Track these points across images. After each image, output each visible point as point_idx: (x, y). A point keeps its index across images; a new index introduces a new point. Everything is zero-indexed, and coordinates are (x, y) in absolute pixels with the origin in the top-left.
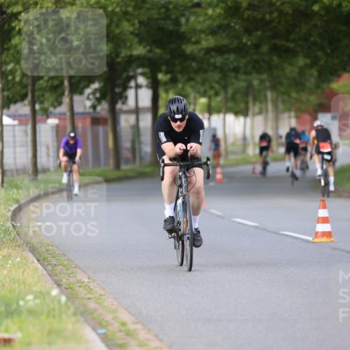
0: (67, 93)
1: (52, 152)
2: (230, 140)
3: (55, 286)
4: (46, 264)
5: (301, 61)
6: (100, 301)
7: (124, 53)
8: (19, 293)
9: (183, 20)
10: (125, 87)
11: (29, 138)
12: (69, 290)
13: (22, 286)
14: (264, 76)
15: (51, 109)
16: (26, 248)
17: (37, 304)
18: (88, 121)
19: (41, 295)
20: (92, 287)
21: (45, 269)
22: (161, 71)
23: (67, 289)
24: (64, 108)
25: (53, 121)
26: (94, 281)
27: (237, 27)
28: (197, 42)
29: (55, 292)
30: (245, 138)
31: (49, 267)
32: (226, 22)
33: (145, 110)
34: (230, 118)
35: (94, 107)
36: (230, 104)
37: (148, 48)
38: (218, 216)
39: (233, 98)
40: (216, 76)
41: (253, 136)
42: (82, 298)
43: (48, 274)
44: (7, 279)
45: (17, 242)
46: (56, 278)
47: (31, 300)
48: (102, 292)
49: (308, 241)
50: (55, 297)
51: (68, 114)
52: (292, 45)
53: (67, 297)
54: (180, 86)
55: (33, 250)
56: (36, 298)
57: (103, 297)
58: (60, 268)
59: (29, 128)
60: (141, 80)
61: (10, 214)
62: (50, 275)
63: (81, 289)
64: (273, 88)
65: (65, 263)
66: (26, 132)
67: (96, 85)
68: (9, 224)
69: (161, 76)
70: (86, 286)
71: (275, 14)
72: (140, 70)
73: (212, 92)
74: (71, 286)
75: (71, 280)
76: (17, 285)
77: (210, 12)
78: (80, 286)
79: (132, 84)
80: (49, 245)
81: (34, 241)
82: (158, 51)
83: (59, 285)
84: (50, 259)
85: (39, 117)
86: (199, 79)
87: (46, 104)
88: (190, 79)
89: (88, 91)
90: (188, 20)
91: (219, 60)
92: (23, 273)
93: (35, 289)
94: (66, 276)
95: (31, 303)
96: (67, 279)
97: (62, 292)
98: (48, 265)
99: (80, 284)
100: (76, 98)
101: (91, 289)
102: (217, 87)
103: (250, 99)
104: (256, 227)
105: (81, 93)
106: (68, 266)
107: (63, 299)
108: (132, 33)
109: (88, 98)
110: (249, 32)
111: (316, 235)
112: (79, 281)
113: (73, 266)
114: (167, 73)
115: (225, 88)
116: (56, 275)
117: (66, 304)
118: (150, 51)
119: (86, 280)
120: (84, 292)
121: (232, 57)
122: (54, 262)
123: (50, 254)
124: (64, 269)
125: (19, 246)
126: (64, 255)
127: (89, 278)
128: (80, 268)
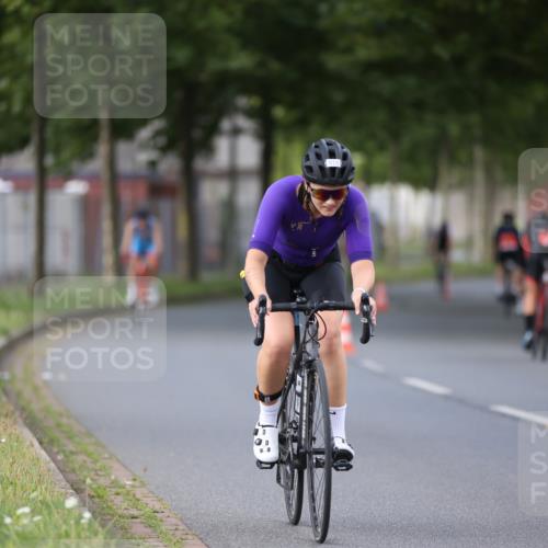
1: (74, 243)
2: (403, 234)
3: (72, 491)
4: (55, 450)
6: (153, 522)
7: (214, 65)
8: (3, 502)
9: (323, 8)
10: (213, 130)
12: (97, 500)
14: (474, 118)
15: (75, 166)
16: (20, 421)
17: (37, 524)
18: (142, 190)
19: (43, 507)
20: (138, 496)
21: (54, 460)
22: (277, 101)
23: (93, 497)
24: (98, 165)
25: (76, 188)
26: (143, 484)
27: (425, 25)
28: (349, 50)
29: (71, 502)
31: (60, 457)
32: (401, 15)
33: (248, 173)
34: (405, 194)
35: (153, 164)
36: (406, 168)
37: (257, 57)
39: (412, 157)
40: (381, 116)
42: (122, 517)
43: (59, 468)
46: (73, 477)
47: (25, 515)
48: (157, 507)
50: (70, 510)
51: (105, 176)
53: (93, 513)
54: (314, 129)
55: (33, 424)
56: (34, 512)
57: (158, 515)
58: (81, 458)
59: (32, 198)
60: (243, 122)
62: (62, 471)
63: (120, 498)
64: (488, 142)
65: (91, 449)
66: (25, 207)
67: (159, 124)
69: (279, 112)
70: (128, 493)
72: (243, 101)
73: (370, 145)
74: (100, 492)
75: (102, 481)
78: (118, 494)
79: (226, 124)
80: (61, 415)
81: (35, 407)
82: (275, 66)
83: (78, 491)
84: (64, 441)
85: (50, 177)
87: (66, 154)
89: (144, 134)
90: (332, 9)
91: (385, 86)
92: (11, 466)
93: (33, 495)
94: (93, 473)
95: (25, 521)
96: (92, 479)
97: (82, 503)
98: (58, 453)
99: (120, 490)
100: (123, 148)
101: (138, 500)
106: (95, 455)
107: (87, 515)
108: (229, 30)
109: (143, 146)
110: (444, 34)
112: (115, 484)
113: (106, 456)
114: (291, 106)
115: (396, 136)
116: (74, 471)
117: (90, 523)
118: (261, 64)
119: (129, 483)
120: (125, 505)
121: (410, 81)
122: (71, 447)
123: (63, 432)
124: (89, 460)
125: (6, 416)
126: (89, 434)
127: (135, 480)
128: (118, 461)
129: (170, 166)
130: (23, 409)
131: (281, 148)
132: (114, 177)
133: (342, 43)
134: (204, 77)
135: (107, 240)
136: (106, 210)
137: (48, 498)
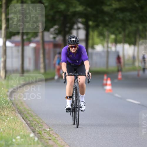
1: (32, 61)
2: (126, 58)
3: (32, 132)
4: (27, 120)
6: (55, 141)
7: (72, 10)
8: (13, 135)
10: (71, 28)
11: (20, 54)
12: (39, 134)
13: (14, 131)
15: (32, 39)
16: (17, 112)
17: (22, 141)
18: (51, 46)
19: (24, 136)
20: (51, 133)
21: (27, 123)
22: (90, 20)
23: (38, 134)
24: (39, 39)
25: (33, 45)
26: (52, 130)
28: (110, 5)
29: (32, 135)
30: (134, 57)
31: (29, 122)
33: (82, 41)
34: (127, 46)
35: (54, 38)
36: (127, 39)
37: (84, 7)
38: (119, 98)
39: (129, 36)
40: (120, 24)
41: (138, 56)
42: (46, 139)
43: (28, 125)
44: (7, 127)
45: (12, 108)
46: (32, 128)
47: (18, 139)
48: (56, 137)
50: (32, 137)
51: (41, 42)
53: (38, 138)
54: (100, 28)
55: (20, 113)
56: (21, 138)
57: (57, 139)
58: (34, 122)
59: (20, 48)
60: (80, 25)
61: (8, 94)
63: (46, 134)
65: (37, 120)
66: (18, 51)
67: (56, 27)
68: (8, 98)
69: (90, 23)
70: (48, 132)
72: (80, 20)
73: (117, 32)
74: (40, 132)
75: (41, 129)
76: (12, 131)
78: (45, 133)
79: (75, 27)
80: (29, 110)
81: (21, 108)
82: (89, 9)
83: (34, 132)
84: (30, 118)
85: (25, 42)
86: (110, 25)
87: (29, 36)
88: (106, 25)
89: (52, 30)
91: (121, 16)
92: (15, 125)
93: (21, 133)
94: (38, 127)
95: (19, 140)
96: (38, 129)
97: (35, 135)
98: (28, 121)
99: (46, 132)
100: (46, 33)
101: (51, 134)
102: (120, 29)
103: (138, 37)
104: (139, 104)
105: (48, 30)
106: (38, 122)
107: (36, 139)
109: (51, 34)
112: (44, 130)
113: (42, 122)
114: (94, 21)
115: (124, 30)
116: (32, 126)
117: (37, 141)
118: (85, 9)
119: (48, 129)
120: (47, 136)
121: (128, 14)
122: (32, 119)
123: (29, 115)
124: (37, 123)
125: (13, 111)
126: (37, 116)
127: (50, 129)
128: (45, 123)
129: (59, 39)
130: (18, 109)
131: (91, 33)
132: (43, 42)
133: (108, 3)
134: (69, 13)
135: (41, 60)
136: (41, 51)
137: (25, 134)
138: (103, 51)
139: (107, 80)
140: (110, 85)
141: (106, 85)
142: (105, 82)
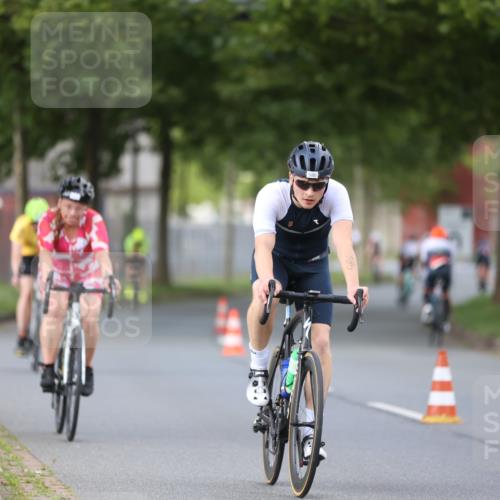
0: (17, 156)
5: (414, 118)
9: (218, 42)
12: (9, 488)
14: (354, 141)
20: (47, 485)
23: (5, 485)
24: (12, 183)
26: (52, 474)
27: (309, 57)
28: (240, 80)
32: (287, 47)
33: (148, 190)
40: (266, 137)
49: (414, 421)
51: (18, 193)
52: (400, 90)
54: (210, 148)
60: (144, 140)
63: (30, 486)
64: (366, 162)
65: (3, 441)
67: (65, 147)
69: (177, 134)
70: (38, 482)
71: (374, 37)
73: (260, 165)
74: (13, 481)
75: (14, 470)
77: (264, 28)
78: (28, 482)
79: (129, 145)
82: (175, 92)
86: (240, 141)
88: (226, 144)
89: (52, 154)
91: (273, 109)
96: (7, 469)
99: (29, 479)
101: (47, 488)
102: (270, 155)
106: (8, 447)
110: (327, 65)
111: (430, 410)
112: (29, 475)
113: (18, 447)
119: (40, 472)
120: (35, 492)
124: (2, 452)
126: (2, 428)
127: (44, 469)
128: (29, 452)
131: (178, 166)
133: (235, 73)
138: (216, 225)
139: (227, 316)
140: (236, 332)
141: (224, 331)
142: (220, 322)
